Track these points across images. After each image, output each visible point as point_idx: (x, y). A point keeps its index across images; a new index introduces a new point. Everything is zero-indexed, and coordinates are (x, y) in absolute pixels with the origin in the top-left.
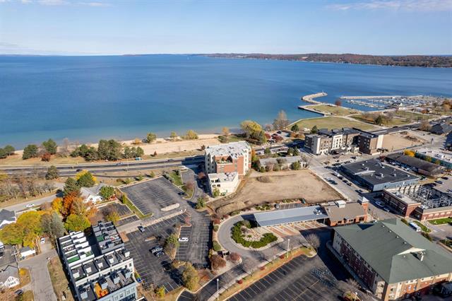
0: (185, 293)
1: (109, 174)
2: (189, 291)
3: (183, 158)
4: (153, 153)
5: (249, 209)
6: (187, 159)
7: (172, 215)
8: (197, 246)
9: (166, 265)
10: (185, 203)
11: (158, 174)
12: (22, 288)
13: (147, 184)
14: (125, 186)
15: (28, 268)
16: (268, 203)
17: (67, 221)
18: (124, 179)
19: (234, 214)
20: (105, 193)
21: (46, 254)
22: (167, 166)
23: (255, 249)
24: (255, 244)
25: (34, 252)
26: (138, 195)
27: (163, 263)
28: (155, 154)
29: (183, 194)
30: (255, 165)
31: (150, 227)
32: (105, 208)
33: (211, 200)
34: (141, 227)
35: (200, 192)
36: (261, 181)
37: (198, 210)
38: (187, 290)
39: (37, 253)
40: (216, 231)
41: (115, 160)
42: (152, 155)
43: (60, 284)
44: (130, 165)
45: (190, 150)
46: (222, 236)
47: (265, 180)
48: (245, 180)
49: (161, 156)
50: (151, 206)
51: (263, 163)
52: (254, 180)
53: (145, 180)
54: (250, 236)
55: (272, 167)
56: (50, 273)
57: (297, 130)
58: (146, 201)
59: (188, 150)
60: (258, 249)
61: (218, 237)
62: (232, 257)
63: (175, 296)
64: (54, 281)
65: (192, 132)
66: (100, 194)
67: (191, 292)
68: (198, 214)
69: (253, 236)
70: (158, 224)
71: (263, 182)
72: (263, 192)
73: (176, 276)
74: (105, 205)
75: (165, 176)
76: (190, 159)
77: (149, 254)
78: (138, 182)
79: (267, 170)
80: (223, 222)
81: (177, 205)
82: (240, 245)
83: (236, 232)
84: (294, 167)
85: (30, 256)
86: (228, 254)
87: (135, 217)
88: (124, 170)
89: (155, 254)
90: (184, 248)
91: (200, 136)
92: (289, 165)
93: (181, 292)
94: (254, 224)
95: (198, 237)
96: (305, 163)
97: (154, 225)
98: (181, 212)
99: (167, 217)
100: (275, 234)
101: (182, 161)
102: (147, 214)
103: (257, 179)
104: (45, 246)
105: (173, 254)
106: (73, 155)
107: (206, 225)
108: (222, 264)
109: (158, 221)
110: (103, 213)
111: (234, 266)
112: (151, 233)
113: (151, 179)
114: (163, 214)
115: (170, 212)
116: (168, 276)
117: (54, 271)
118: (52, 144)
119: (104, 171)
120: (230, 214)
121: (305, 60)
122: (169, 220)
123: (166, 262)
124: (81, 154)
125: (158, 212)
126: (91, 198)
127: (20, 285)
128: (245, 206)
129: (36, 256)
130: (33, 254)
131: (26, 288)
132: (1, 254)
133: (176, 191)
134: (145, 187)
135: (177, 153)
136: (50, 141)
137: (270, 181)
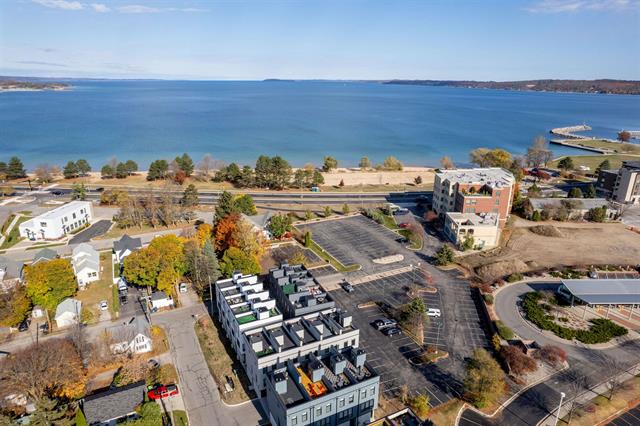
0: (467, 413)
1: (274, 206)
2: (476, 411)
3: (387, 193)
4: (337, 184)
5: (538, 273)
6: (392, 195)
7: (396, 272)
8: (462, 328)
9: (413, 356)
10: (413, 255)
11: (354, 212)
12: (156, 358)
13: (338, 223)
14: (302, 223)
15: (163, 327)
16: (575, 267)
18: (300, 215)
19: (515, 280)
20: (276, 229)
21: (191, 309)
22: (364, 202)
23: (586, 346)
24: (580, 335)
25: (171, 302)
26: (328, 237)
27: (402, 349)
28: (342, 184)
29: (406, 241)
30: (519, 210)
31: (361, 286)
32: (277, 250)
33: (458, 254)
34: (347, 284)
35: (435, 242)
36: (540, 234)
37: (441, 267)
38: (473, 408)
39: (176, 306)
40: (490, 303)
41: (280, 189)
42: (335, 187)
43: (219, 362)
44: (305, 197)
45: (397, 183)
47: (549, 233)
48: (507, 229)
49: (350, 188)
50: (353, 254)
51: (536, 204)
52: (524, 231)
53: (333, 217)
54: (565, 320)
55: (552, 212)
56: (200, 341)
57: (570, 167)
58: (343, 247)
59: (392, 183)
60: (592, 346)
61: (497, 314)
63: (451, 417)
64: (208, 354)
65: (394, 160)
66: (270, 228)
67: (482, 413)
68: (443, 274)
69: (570, 320)
70: (373, 282)
71: (544, 235)
72: (550, 249)
73: (436, 376)
74: (276, 246)
75: (365, 214)
76: (401, 195)
77: (372, 330)
78: (322, 220)
79: (544, 216)
80: (497, 292)
81: (399, 258)
82: (549, 334)
84: (593, 216)
85: (165, 308)
86: (533, 345)
87: (329, 268)
88: (297, 202)
89: (385, 331)
90: (436, 329)
91: (405, 169)
92: (584, 212)
93: (461, 411)
94: (564, 299)
95: (457, 312)
96: (614, 212)
97: (367, 284)
98: (410, 268)
99: (388, 274)
101: (385, 197)
102: (350, 267)
103: (531, 229)
104: (188, 297)
105: (420, 337)
106: (215, 180)
107: (464, 295)
108: (531, 367)
109: (374, 277)
110: (274, 257)
111: (553, 372)
112: (365, 296)
113: (343, 217)
114: (378, 269)
115: (391, 266)
116: (419, 374)
117: (206, 338)
118: (186, 160)
119: (266, 202)
120: (507, 279)
121: (532, 88)
122: (392, 278)
123: (408, 348)
124: (228, 180)
125: (369, 265)
127: (152, 353)
128: (526, 268)
129: (174, 310)
130: (170, 306)
131: (164, 359)
132: (123, 299)
133: (392, 236)
134: (337, 228)
135: (376, 186)
136: (185, 156)
137: (557, 235)
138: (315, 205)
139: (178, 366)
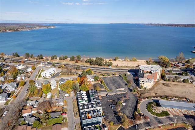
0: (121, 127)
1: (98, 71)
3: (129, 69)
4: (116, 65)
5: (157, 97)
6: (130, 70)
7: (121, 93)
8: (130, 109)
9: (115, 113)
10: (127, 88)
11: (117, 74)
12: (64, 107)
13: (112, 78)
14: (103, 77)
15: (66, 100)
16: (167, 96)
17: (81, 86)
18: (104, 74)
19: (149, 98)
20: (95, 79)
21: (72, 97)
22: (121, 71)
23: (157, 117)
24: (157, 114)
25: (69, 95)
26: (108, 81)
27: (114, 112)
28: (117, 65)
29: (127, 84)
30: (163, 77)
31: (111, 95)
32: (95, 84)
33: (139, 89)
34: (107, 95)
35: (134, 85)
36: (165, 85)
37: (132, 93)
38: (123, 126)
40: (139, 104)
41: (101, 66)
42: (116, 66)
43: (76, 109)
44: (106, 69)
45: (133, 66)
46: (142, 106)
48: (157, 83)
49: (120, 67)
50: (113, 87)
51: (167, 77)
52: (161, 84)
53: (111, 76)
54: (155, 110)
55: (172, 79)
56: (73, 104)
57: (189, 63)
58: (111, 85)
59: (132, 66)
60: (158, 117)
61: (140, 107)
62: (145, 117)
63: (117, 127)
64: (74, 107)
65: (135, 58)
66: (94, 78)
67: (124, 127)
68: (132, 95)
69: (157, 110)
70: (114, 95)
71: (166, 86)
72: (165, 90)
73: (119, 118)
74: (95, 83)
75: (120, 75)
76: (132, 70)
77: (109, 106)
78: (108, 76)
79: (169, 80)
80: (143, 101)
81: (123, 89)
82: (149, 113)
83: (149, 106)
84: (184, 81)
85: (67, 96)
86: (143, 115)
87: (105, 90)
88: (104, 70)
89: (111, 107)
90: (124, 108)
91: (138, 60)
92: (182, 80)
93: (120, 126)
94: (158, 105)
95: (131, 105)
96: (192, 80)
97: (112, 95)
98: (125, 92)
99: (119, 93)
100: (169, 112)
101: (128, 70)
102: (110, 90)
103: (163, 84)
104: (73, 94)
105: (119, 109)
106: (86, 62)
107: (135, 100)
108: (140, 119)
109: (115, 94)
110: (94, 86)
111: (145, 121)
112: (111, 98)
113: (114, 76)
114: (117, 91)
115: (120, 91)
116: (115, 118)
118: (79, 57)
119: (96, 70)
120: (147, 98)
122: (119, 94)
123: (115, 112)
124: (89, 62)
125: (115, 90)
126: (90, 79)
127: (64, 106)
128: (155, 95)
129: (69, 97)
131: (65, 107)
132: (60, 93)
133: (124, 83)
134: (111, 79)
135: (127, 66)
136: (79, 55)
137: (169, 86)
138: (108, 72)
139: (68, 109)
